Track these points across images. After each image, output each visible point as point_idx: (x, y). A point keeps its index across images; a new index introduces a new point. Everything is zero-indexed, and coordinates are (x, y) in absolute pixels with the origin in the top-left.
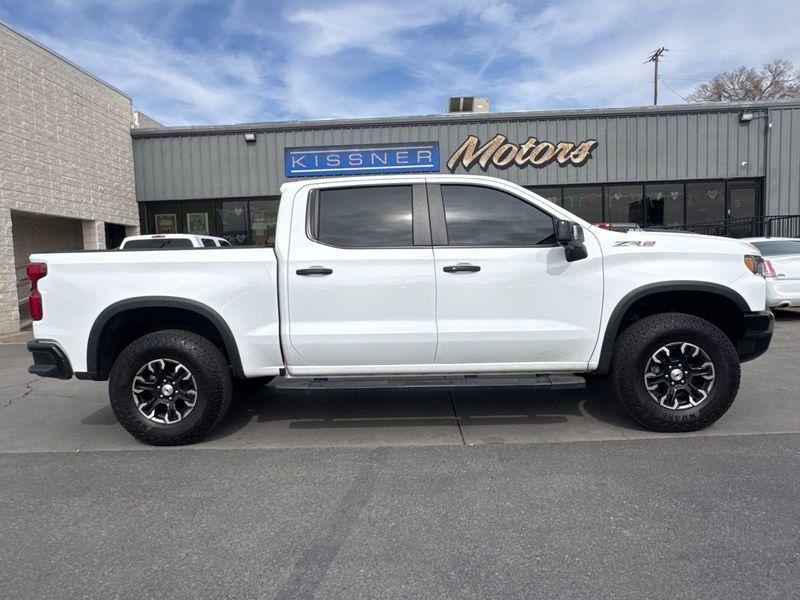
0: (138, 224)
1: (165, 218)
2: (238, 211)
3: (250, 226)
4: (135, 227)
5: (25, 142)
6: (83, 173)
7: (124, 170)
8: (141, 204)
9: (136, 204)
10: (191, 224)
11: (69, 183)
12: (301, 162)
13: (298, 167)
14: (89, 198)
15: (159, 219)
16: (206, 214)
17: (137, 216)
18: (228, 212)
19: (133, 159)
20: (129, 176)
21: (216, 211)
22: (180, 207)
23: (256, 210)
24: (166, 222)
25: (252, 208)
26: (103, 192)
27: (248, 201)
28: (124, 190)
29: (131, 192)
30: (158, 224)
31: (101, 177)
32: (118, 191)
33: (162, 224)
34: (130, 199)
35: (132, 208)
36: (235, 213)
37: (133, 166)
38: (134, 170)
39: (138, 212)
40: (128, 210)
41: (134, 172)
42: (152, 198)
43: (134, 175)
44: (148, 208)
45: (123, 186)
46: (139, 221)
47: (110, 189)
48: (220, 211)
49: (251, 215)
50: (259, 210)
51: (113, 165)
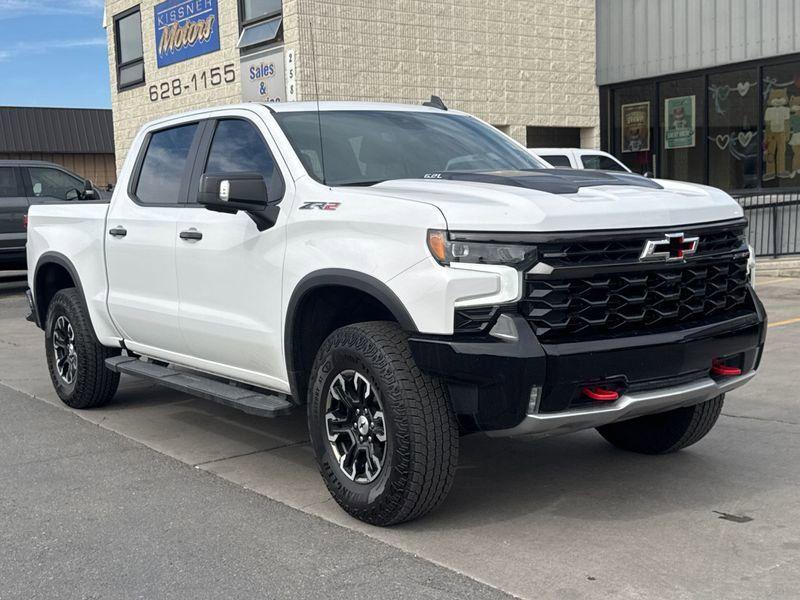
1: (635, 109)
2: (743, 88)
4: (590, 129)
5: (399, 28)
6: (493, 55)
7: (573, 38)
8: (603, 89)
9: (596, 91)
10: (671, 116)
11: (467, 75)
14: (500, 92)
15: (626, 113)
16: (693, 97)
17: (596, 110)
18: (726, 90)
19: (594, 15)
20: (582, 45)
21: (708, 91)
22: (655, 89)
23: (774, 82)
24: (636, 116)
25: (767, 80)
26: (528, 80)
27: (761, 67)
28: (569, 71)
29: (585, 72)
30: (626, 121)
31: (525, 57)
32: (557, 74)
33: (630, 119)
34: (583, 84)
35: (585, 98)
36: (737, 91)
37: (594, 28)
38: (594, 33)
39: (598, 103)
40: (576, 102)
41: (594, 37)
42: (616, 78)
43: (594, 44)
44: (613, 96)
45: (568, 65)
46: (598, 117)
47: (542, 73)
48: (715, 91)
49: (765, 93)
50: (777, 83)
51: (552, 34)
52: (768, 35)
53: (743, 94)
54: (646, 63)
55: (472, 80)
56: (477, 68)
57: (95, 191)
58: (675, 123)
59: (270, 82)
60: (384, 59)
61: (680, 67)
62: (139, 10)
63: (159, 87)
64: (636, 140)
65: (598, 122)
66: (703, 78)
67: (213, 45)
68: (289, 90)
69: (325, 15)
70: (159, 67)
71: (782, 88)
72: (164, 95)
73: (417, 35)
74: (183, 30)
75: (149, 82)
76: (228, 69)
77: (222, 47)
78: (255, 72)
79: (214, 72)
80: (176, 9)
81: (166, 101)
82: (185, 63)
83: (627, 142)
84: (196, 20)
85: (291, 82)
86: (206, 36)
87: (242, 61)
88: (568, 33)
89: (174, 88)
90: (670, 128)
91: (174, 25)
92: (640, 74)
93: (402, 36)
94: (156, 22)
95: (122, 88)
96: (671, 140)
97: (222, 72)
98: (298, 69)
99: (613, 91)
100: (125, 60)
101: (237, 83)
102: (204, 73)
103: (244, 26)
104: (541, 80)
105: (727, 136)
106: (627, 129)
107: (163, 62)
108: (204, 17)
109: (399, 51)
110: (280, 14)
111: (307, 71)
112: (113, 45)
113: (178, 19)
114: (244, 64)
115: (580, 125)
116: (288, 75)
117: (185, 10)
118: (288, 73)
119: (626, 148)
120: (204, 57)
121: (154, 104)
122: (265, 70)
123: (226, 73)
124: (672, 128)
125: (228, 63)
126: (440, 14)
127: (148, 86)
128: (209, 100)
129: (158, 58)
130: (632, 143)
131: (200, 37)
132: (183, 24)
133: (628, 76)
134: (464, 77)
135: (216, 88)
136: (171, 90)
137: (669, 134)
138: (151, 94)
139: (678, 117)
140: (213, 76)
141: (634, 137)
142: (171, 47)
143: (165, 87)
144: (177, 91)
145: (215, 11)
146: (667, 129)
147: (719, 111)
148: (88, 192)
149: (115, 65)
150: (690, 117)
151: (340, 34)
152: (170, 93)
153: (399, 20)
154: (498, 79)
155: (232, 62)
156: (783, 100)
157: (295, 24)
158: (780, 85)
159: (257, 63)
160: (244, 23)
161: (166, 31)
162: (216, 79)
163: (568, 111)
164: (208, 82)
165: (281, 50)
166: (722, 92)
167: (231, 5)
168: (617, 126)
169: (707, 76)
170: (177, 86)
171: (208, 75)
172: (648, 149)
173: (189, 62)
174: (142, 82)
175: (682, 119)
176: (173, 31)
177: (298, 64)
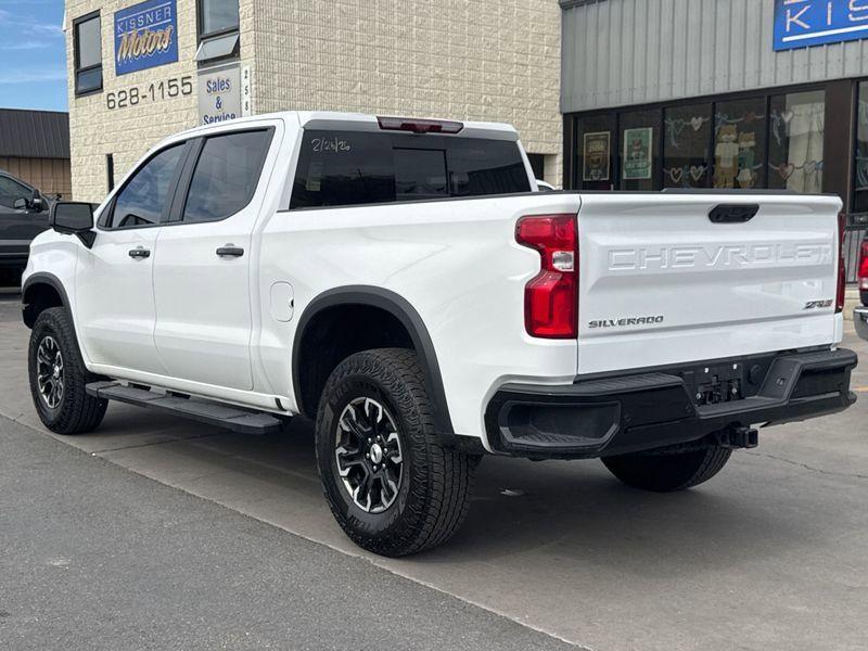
0: (560, 150)
1: (597, 138)
2: (697, 123)
3: (712, 151)
4: (553, 156)
8: (566, 116)
9: (560, 118)
10: (629, 147)
11: (427, 98)
12: (798, 19)
13: (796, 30)
15: (588, 141)
16: (651, 129)
17: (560, 137)
18: (681, 124)
19: (560, 42)
20: (546, 72)
21: (664, 124)
22: (615, 119)
23: (725, 118)
24: (596, 145)
25: (718, 116)
26: (490, 104)
27: (714, 103)
28: (533, 98)
29: (549, 99)
30: (587, 149)
31: (488, 82)
32: (520, 100)
33: (592, 148)
34: (547, 110)
35: (548, 124)
36: (691, 126)
37: (559, 56)
38: (559, 60)
39: (561, 130)
40: (539, 129)
41: (559, 65)
42: (578, 107)
43: (559, 71)
44: (577, 124)
45: (531, 92)
46: (562, 145)
47: (505, 99)
48: (670, 123)
49: (716, 128)
50: (729, 119)
51: (515, 60)
52: (721, 72)
53: (696, 129)
54: (607, 93)
55: (433, 103)
56: (438, 92)
57: (44, 201)
58: (633, 154)
59: (226, 97)
60: (343, 79)
61: (638, 99)
62: (99, 16)
63: (116, 94)
64: (597, 169)
65: (561, 150)
66: (659, 111)
67: (171, 56)
68: (244, 106)
69: (282, 32)
70: (118, 74)
71: (733, 124)
72: (122, 103)
73: (377, 55)
74: (142, 39)
75: (107, 89)
76: (186, 80)
77: (180, 59)
78: (212, 86)
79: (172, 84)
80: (136, 17)
81: (122, 109)
82: (143, 72)
83: (588, 171)
84: (155, 29)
85: (246, 98)
86: (165, 47)
87: (199, 74)
88: (532, 59)
89: (132, 97)
90: (628, 158)
91: (134, 33)
92: (602, 103)
93: (362, 56)
94: (116, 28)
95: (79, 94)
96: (629, 171)
97: (179, 83)
98: (253, 86)
99: (576, 119)
100: (83, 65)
101: (194, 97)
102: (162, 84)
103: (203, 39)
104: (504, 106)
105: (680, 169)
106: (588, 157)
107: (122, 69)
108: (164, 27)
109: (358, 71)
110: (237, 30)
111: (263, 88)
112: (72, 49)
113: (137, 27)
114: (202, 77)
115: (542, 152)
116: (244, 92)
117: (145, 19)
118: (243, 89)
119: (587, 176)
120: (162, 67)
121: (112, 112)
122: (222, 85)
123: (183, 85)
124: (630, 158)
125: (185, 75)
126: (402, 36)
127: (105, 93)
128: (166, 111)
129: (117, 65)
130: (592, 172)
131: (159, 47)
132: (142, 33)
133: (590, 105)
134: (425, 99)
135: (173, 100)
136: (128, 98)
137: (627, 165)
138: (109, 101)
139: (636, 148)
140: (170, 87)
141: (595, 166)
142: (130, 55)
143: (123, 96)
144: (134, 100)
145: (174, 22)
146: (625, 159)
147: (674, 144)
148: (36, 201)
149: (73, 70)
150: (647, 148)
151: (297, 53)
152: (127, 102)
153: (358, 41)
154: (460, 103)
155: (189, 74)
156: (733, 137)
157: (251, 40)
158: (732, 121)
159: (214, 77)
160: (203, 36)
161: (125, 38)
162: (173, 91)
163: (530, 137)
164: (166, 94)
165: (237, 65)
166: (677, 126)
167: (190, 18)
168: (579, 154)
169: (664, 109)
170: (134, 96)
171: (166, 85)
172: (608, 178)
173: (146, 71)
174: (100, 89)
175: (639, 150)
176: (132, 39)
177: (254, 80)
